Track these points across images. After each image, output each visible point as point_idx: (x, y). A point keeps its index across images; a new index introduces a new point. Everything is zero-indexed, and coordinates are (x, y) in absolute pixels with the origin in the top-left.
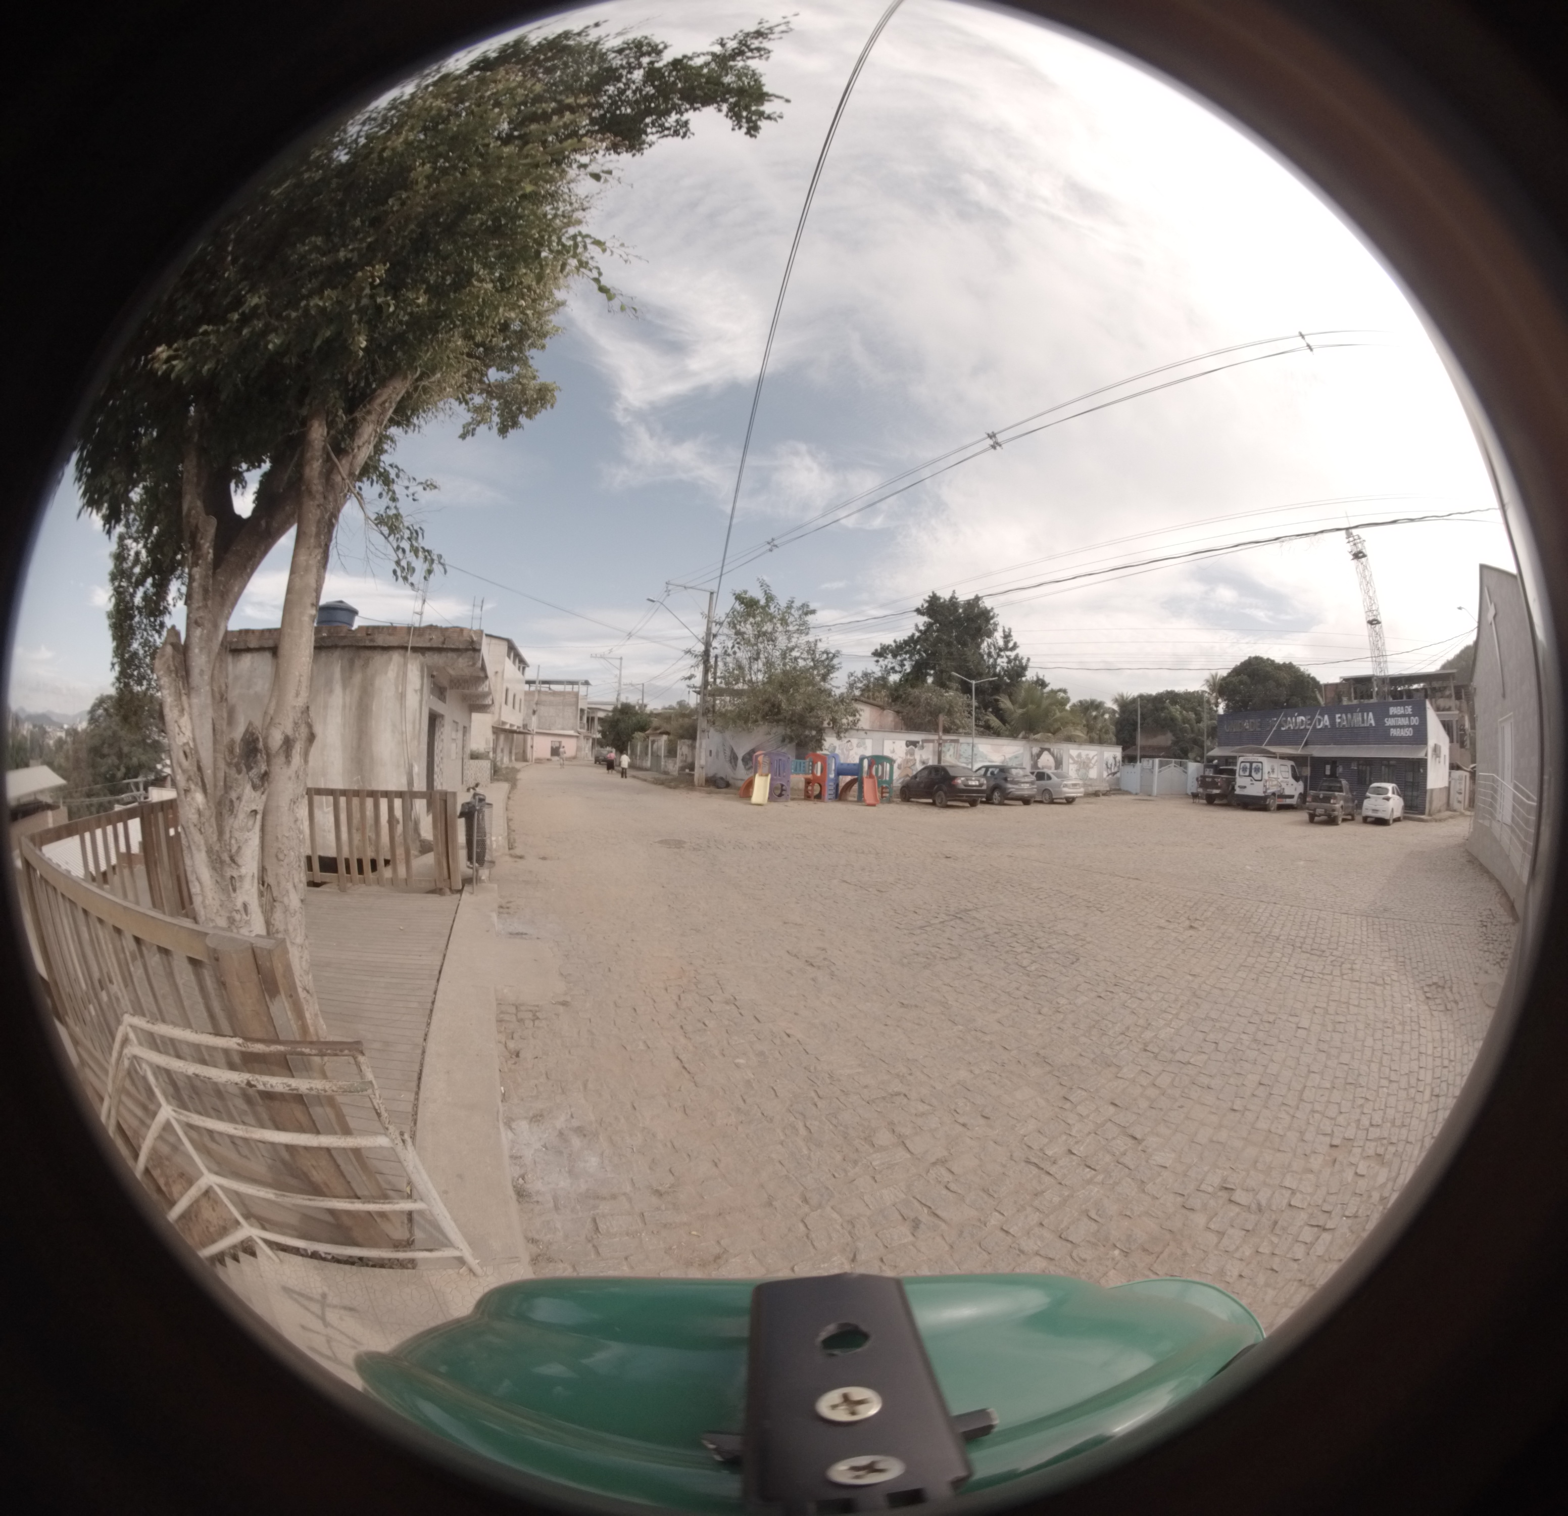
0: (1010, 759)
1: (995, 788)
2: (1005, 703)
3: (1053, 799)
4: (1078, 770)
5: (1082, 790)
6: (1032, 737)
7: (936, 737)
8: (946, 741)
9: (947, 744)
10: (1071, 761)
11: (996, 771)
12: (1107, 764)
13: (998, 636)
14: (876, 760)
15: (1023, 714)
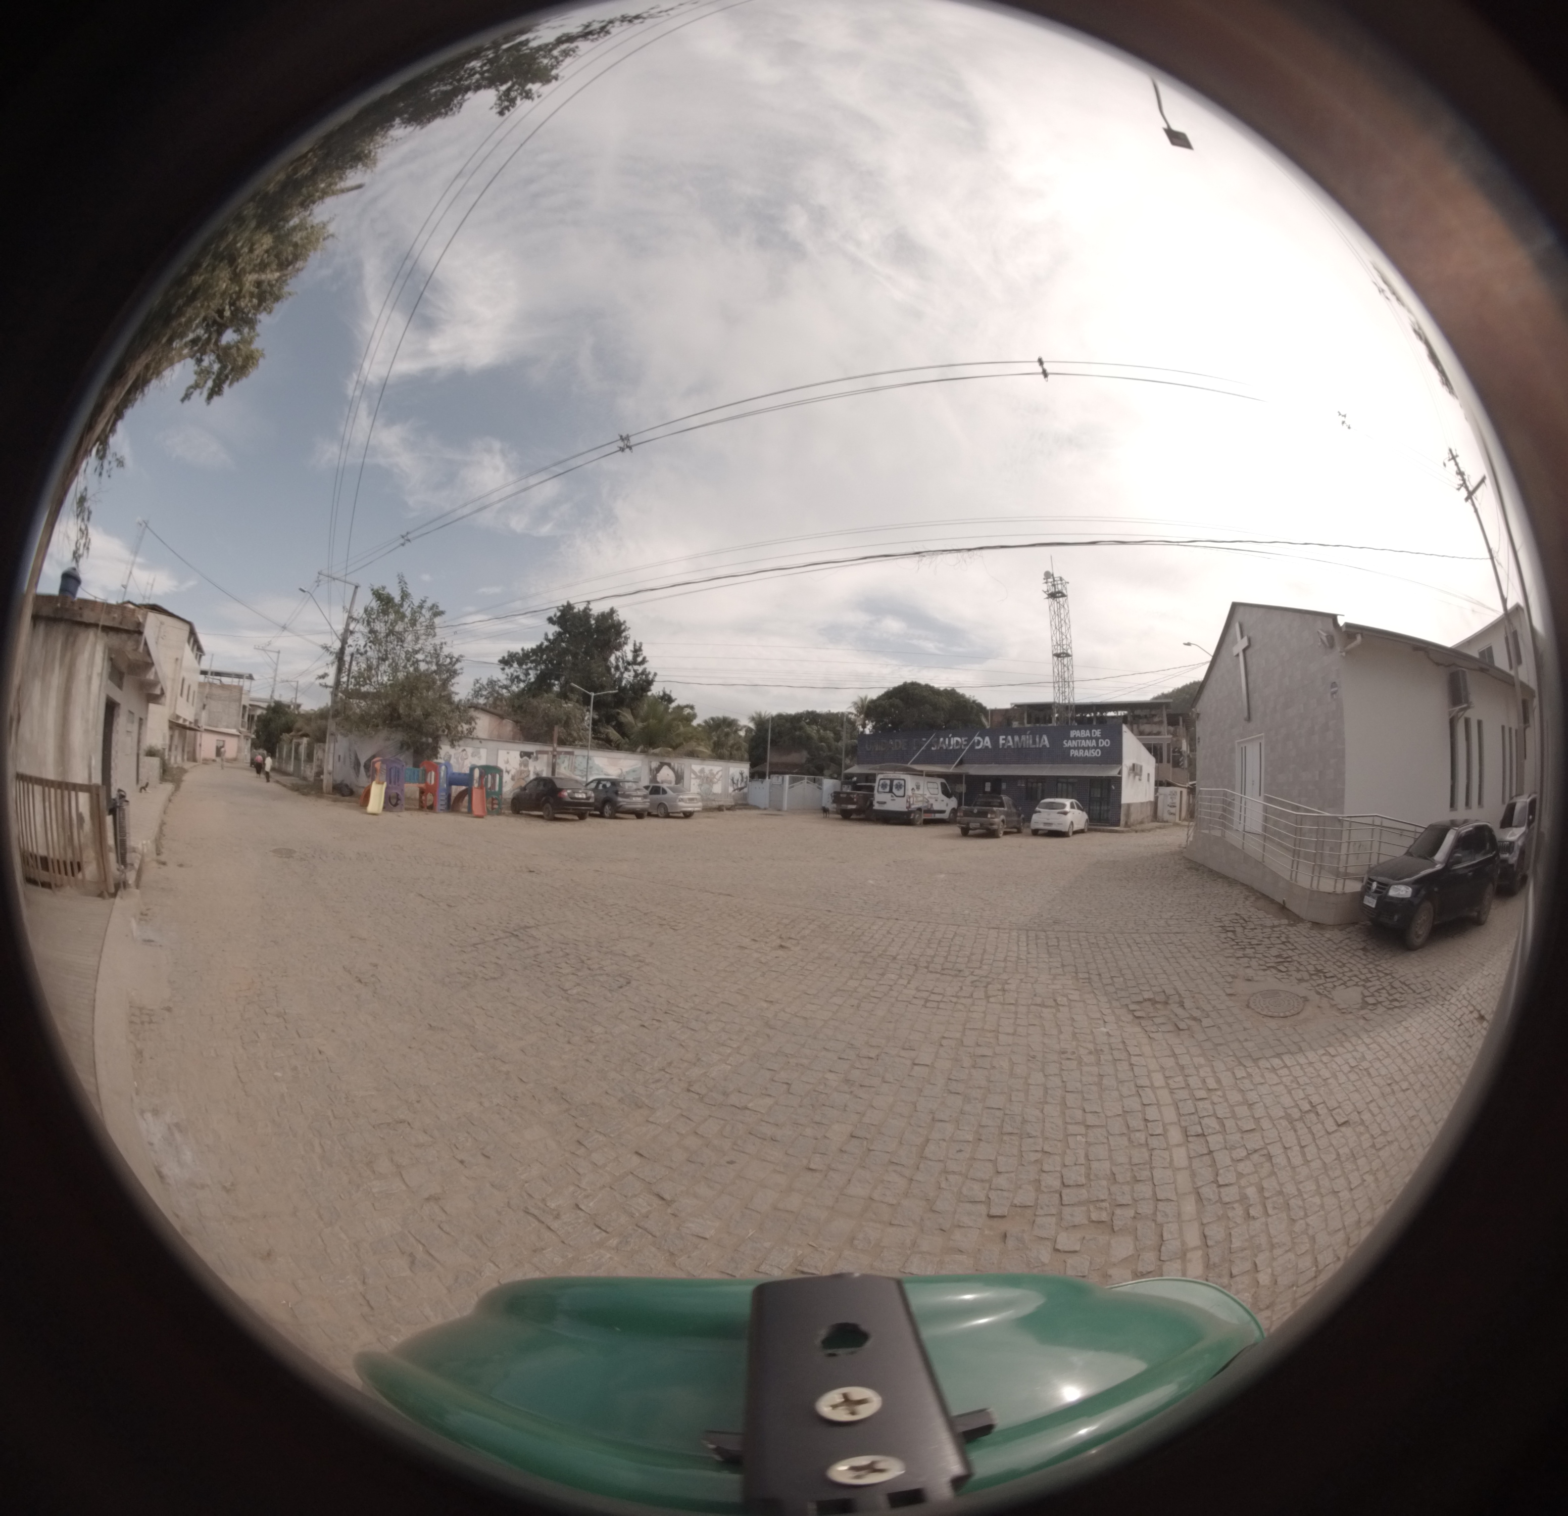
0: (628, 773)
1: (607, 801)
2: (626, 716)
3: (669, 813)
4: (700, 785)
5: (700, 804)
6: (652, 751)
7: (549, 749)
8: (560, 753)
9: (562, 756)
10: (693, 776)
11: (608, 785)
12: (733, 780)
13: (628, 650)
14: (490, 770)
15: (644, 729)
